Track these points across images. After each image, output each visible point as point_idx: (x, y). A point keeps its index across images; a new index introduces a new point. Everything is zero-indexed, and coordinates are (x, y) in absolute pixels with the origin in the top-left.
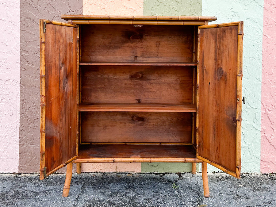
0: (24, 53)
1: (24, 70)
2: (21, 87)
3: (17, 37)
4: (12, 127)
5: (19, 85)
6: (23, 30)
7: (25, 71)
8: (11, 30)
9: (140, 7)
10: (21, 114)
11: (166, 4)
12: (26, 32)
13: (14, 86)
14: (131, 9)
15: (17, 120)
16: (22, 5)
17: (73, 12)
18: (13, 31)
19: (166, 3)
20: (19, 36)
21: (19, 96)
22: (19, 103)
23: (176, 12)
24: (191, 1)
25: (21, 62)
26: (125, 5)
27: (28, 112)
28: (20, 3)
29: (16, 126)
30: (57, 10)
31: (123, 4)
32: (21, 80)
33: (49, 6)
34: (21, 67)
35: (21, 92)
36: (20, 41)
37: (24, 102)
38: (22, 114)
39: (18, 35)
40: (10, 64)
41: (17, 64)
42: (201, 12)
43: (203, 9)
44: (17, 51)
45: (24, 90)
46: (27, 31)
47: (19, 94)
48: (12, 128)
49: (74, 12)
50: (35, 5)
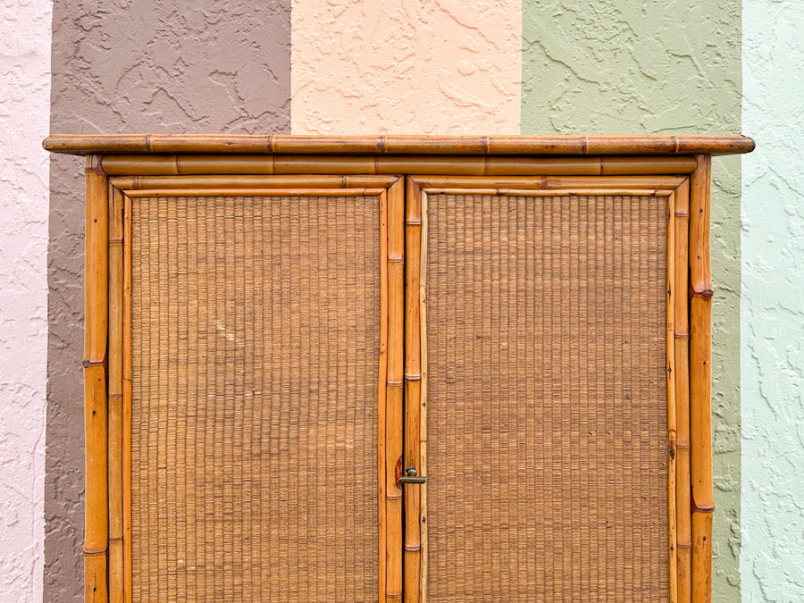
0: (62, 282)
1: (61, 344)
2: (49, 411)
3: (38, 217)
4: (16, 571)
5: (40, 404)
6: (58, 193)
7: (66, 352)
8: (15, 192)
9: (511, 98)
10: (50, 518)
11: (605, 87)
12: (69, 197)
13: (22, 411)
14: (474, 108)
15: (35, 542)
16: (59, 97)
17: (253, 121)
18: (23, 195)
19: (608, 84)
20: (45, 213)
21: (42, 450)
22: (42, 476)
23: (647, 115)
24: (701, 76)
25: (52, 317)
26: (451, 92)
27: (76, 509)
28: (49, 88)
29: (29, 568)
30: (192, 113)
31: (445, 88)
32: (49, 385)
33: (162, 96)
34: (51, 335)
35: (52, 434)
36: (47, 236)
37: (63, 473)
38: (56, 520)
39: (40, 213)
40: (7, 325)
41: (34, 324)
42: (739, 116)
43: (745, 104)
44: (35, 274)
45: (63, 426)
46: (75, 194)
47: (43, 441)
48: (13, 573)
49: (256, 121)
50: (106, 95)
